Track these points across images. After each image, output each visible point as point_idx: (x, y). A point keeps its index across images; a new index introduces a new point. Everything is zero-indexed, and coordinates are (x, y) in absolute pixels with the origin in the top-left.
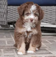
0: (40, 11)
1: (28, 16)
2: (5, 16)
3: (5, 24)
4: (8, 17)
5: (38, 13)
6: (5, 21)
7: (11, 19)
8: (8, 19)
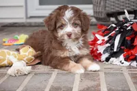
0: (82, 16)
1: (62, 29)
2: (102, 3)
3: (103, 16)
4: (107, 5)
5: (78, 22)
6: (103, 11)
7: (112, 7)
8: (107, 9)
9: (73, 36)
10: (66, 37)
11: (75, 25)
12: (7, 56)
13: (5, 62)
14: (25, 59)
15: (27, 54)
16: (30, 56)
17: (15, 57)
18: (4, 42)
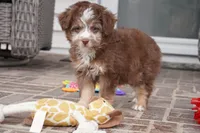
1: (77, 32)
9: (90, 44)
10: (81, 44)
11: (94, 29)
12: (71, 111)
13: (67, 120)
14: (96, 118)
15: (99, 110)
16: (104, 115)
17: (82, 114)
18: (65, 86)
